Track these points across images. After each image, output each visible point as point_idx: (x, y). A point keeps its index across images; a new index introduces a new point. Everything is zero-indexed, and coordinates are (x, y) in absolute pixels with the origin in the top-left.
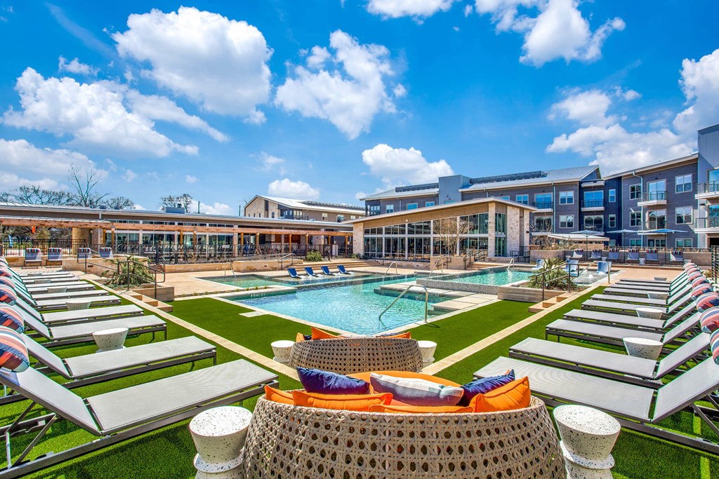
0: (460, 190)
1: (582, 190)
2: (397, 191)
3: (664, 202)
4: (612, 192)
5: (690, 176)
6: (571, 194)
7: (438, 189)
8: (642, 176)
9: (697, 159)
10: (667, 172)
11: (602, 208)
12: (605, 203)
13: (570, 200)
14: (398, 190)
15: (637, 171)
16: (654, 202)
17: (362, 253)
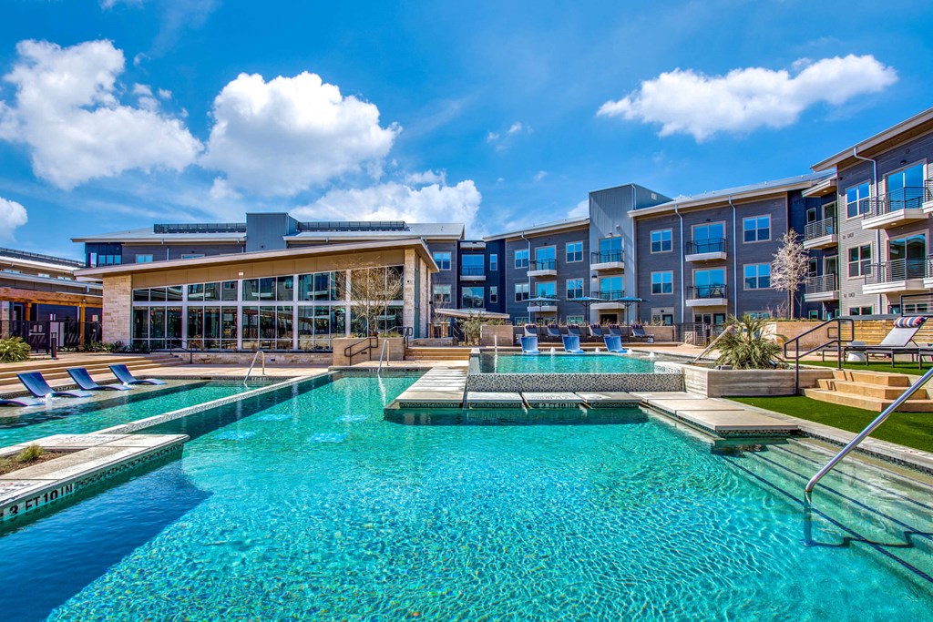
0: (285, 238)
1: (461, 251)
2: (156, 231)
3: (554, 272)
4: (494, 258)
5: (581, 243)
6: (447, 256)
7: (245, 234)
8: (529, 239)
9: (588, 225)
10: (558, 236)
11: (482, 278)
12: (487, 272)
13: (446, 264)
14: (159, 229)
15: (525, 233)
16: (547, 272)
17: (127, 341)
